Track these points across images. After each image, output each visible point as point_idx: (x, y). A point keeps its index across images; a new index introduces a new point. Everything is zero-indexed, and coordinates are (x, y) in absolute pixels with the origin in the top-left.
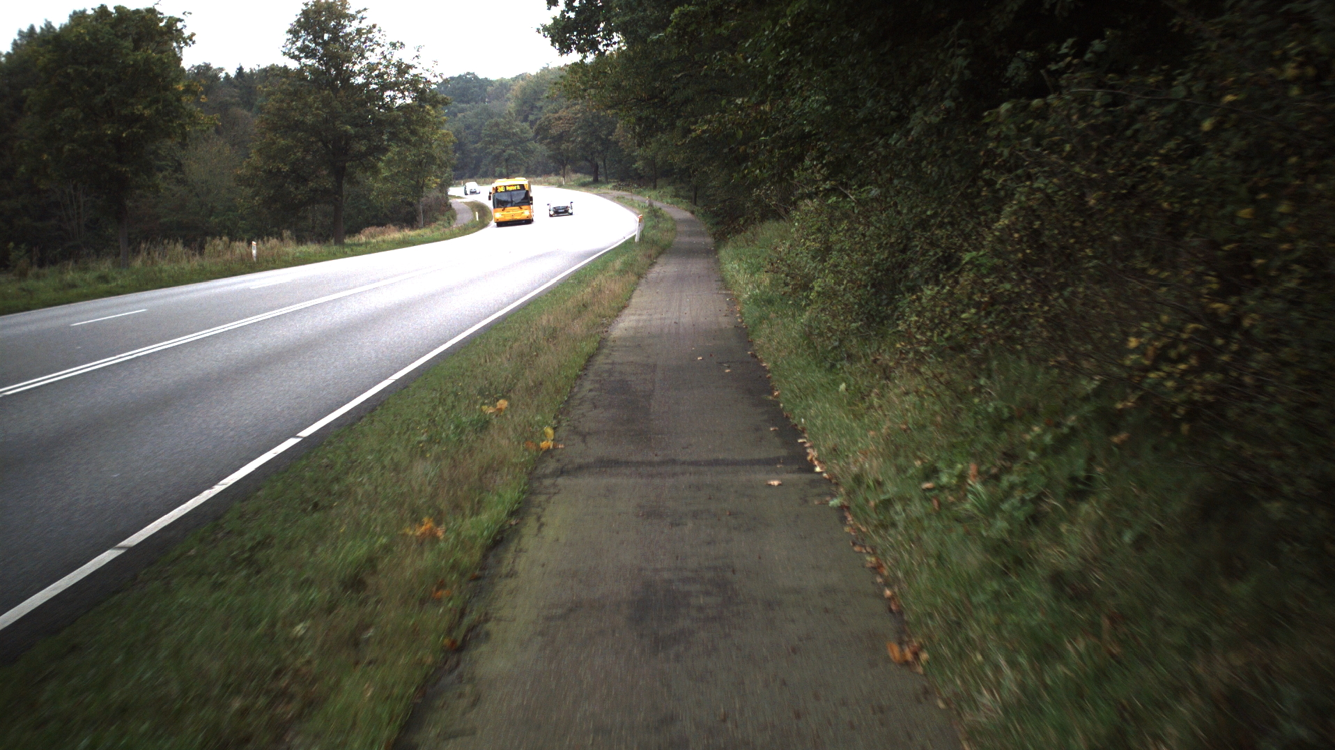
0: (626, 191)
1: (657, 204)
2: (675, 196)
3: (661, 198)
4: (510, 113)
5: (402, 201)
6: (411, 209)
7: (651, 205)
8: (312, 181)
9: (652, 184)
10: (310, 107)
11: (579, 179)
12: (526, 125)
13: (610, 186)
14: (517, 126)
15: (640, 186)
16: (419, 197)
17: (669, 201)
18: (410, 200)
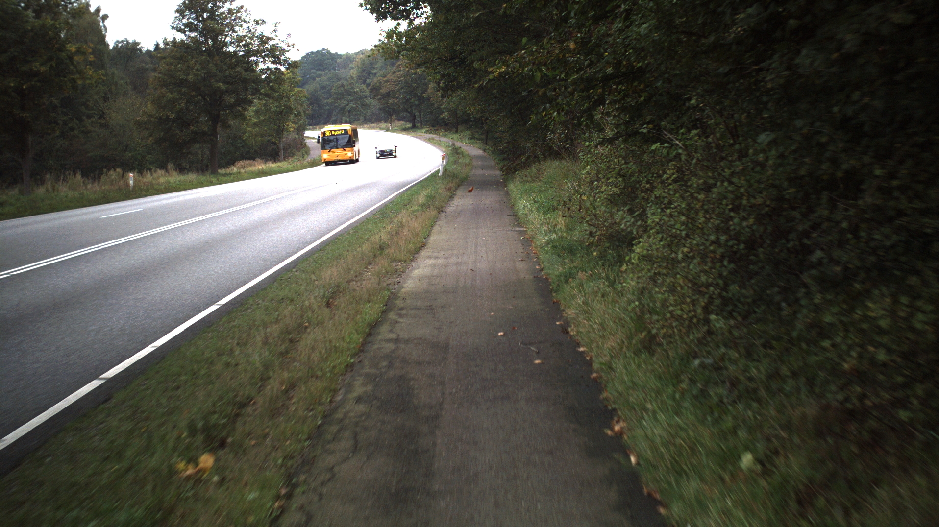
0: (435, 134)
1: (458, 144)
2: (472, 138)
3: (461, 139)
4: (352, 78)
5: (268, 141)
6: (275, 147)
7: (453, 145)
8: (193, 125)
9: (455, 129)
10: (192, 69)
11: (401, 125)
12: (364, 87)
13: (424, 131)
14: (358, 87)
15: (446, 131)
16: (280, 138)
17: (467, 142)
18: (274, 140)
